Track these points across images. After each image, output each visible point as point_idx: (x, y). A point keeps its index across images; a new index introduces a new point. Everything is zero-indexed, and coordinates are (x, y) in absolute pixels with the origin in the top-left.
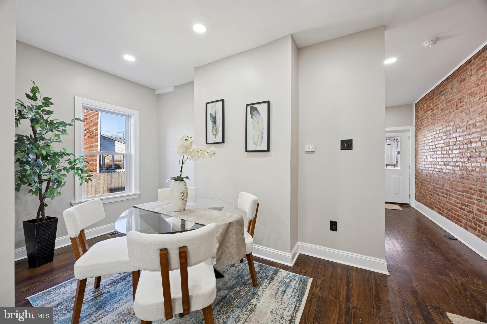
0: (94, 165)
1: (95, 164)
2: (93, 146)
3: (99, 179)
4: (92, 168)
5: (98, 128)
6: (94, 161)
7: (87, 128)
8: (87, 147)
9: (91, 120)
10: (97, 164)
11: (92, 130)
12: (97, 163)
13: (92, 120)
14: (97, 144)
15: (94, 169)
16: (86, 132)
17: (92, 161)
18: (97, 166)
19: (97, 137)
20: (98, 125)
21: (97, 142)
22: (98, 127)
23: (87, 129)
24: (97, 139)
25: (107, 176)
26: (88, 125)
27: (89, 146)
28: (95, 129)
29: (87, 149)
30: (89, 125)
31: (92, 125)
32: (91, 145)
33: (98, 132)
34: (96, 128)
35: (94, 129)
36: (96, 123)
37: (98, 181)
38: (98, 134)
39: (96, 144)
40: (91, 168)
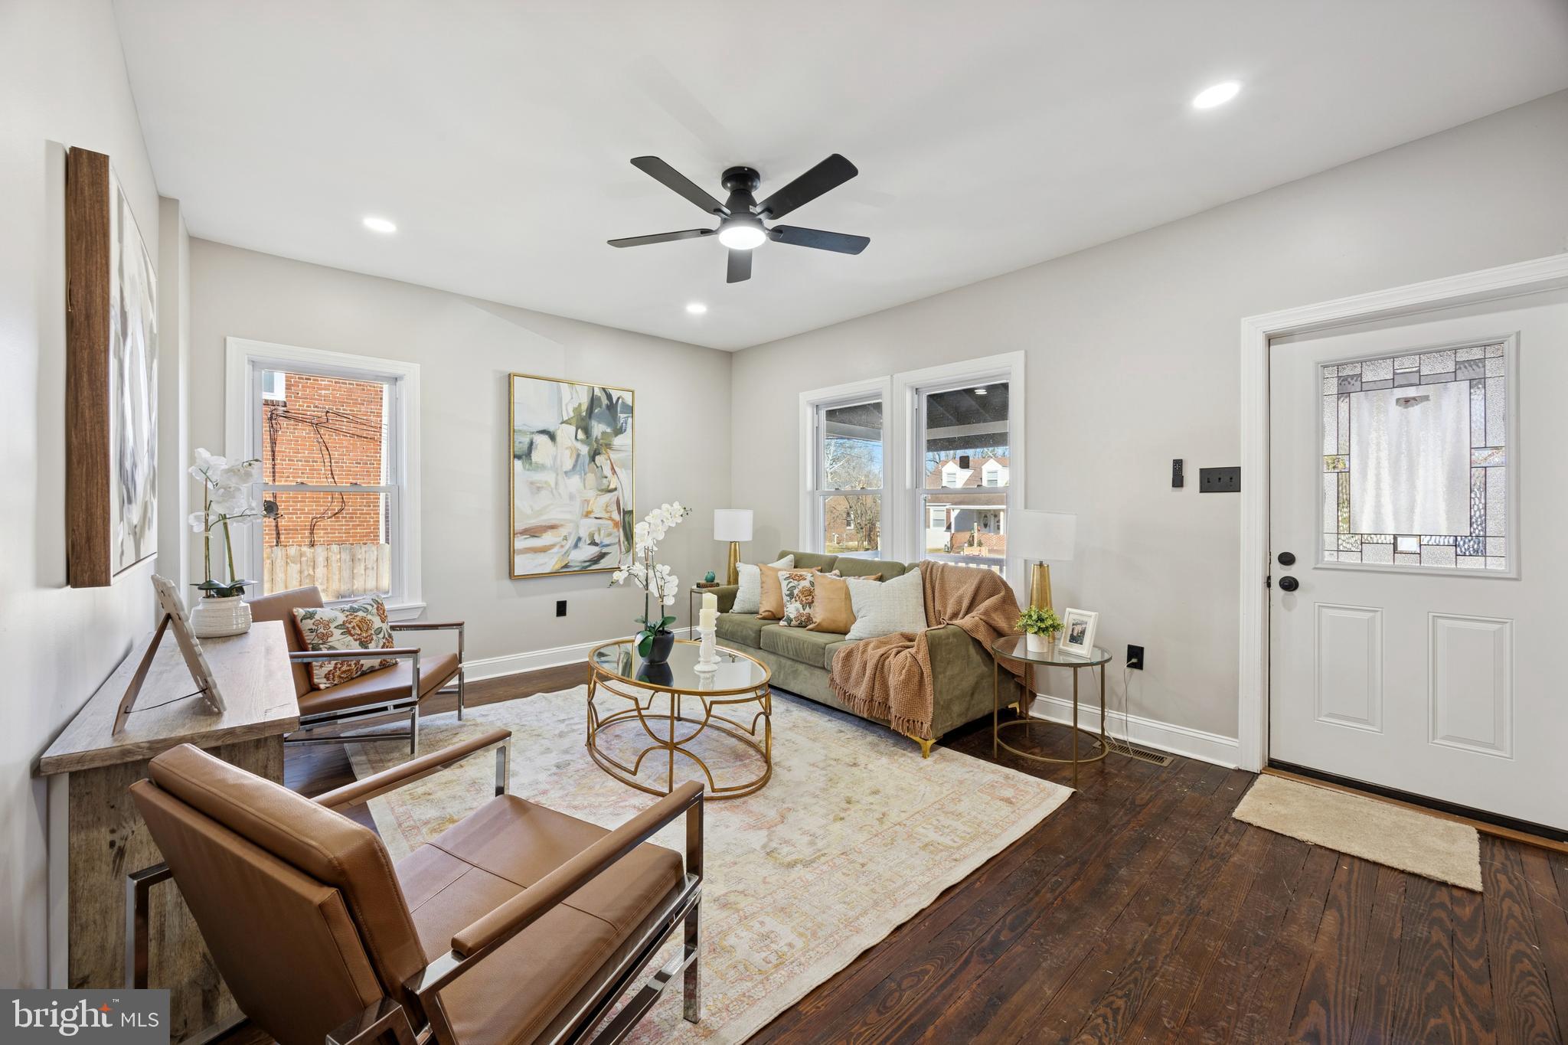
0: (372, 520)
1: (373, 518)
2: (367, 464)
3: (312, 564)
4: (364, 529)
5: (381, 409)
6: (370, 506)
7: (350, 411)
8: (350, 467)
9: (361, 385)
10: (379, 518)
11: (365, 415)
12: (378, 514)
13: (363, 385)
14: (380, 457)
15: (371, 532)
16: (347, 422)
17: (365, 506)
18: (378, 521)
19: (381, 435)
20: (381, 399)
21: (380, 449)
22: (381, 406)
23: (348, 412)
24: (380, 442)
25: (338, 557)
26: (352, 399)
27: (356, 463)
28: (374, 413)
29: (350, 471)
30: (356, 400)
31: (364, 401)
32: (361, 460)
33: (381, 421)
34: (376, 409)
35: (371, 412)
36: (376, 395)
37: (308, 570)
38: (383, 426)
39: (376, 457)
40: (362, 529)
